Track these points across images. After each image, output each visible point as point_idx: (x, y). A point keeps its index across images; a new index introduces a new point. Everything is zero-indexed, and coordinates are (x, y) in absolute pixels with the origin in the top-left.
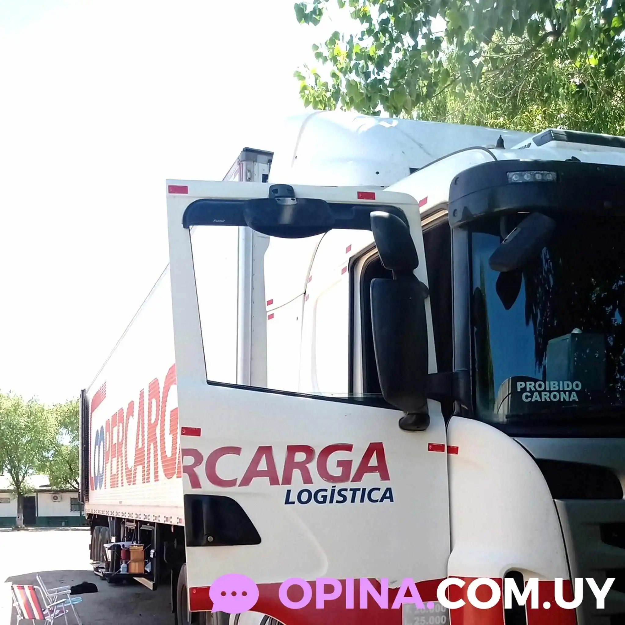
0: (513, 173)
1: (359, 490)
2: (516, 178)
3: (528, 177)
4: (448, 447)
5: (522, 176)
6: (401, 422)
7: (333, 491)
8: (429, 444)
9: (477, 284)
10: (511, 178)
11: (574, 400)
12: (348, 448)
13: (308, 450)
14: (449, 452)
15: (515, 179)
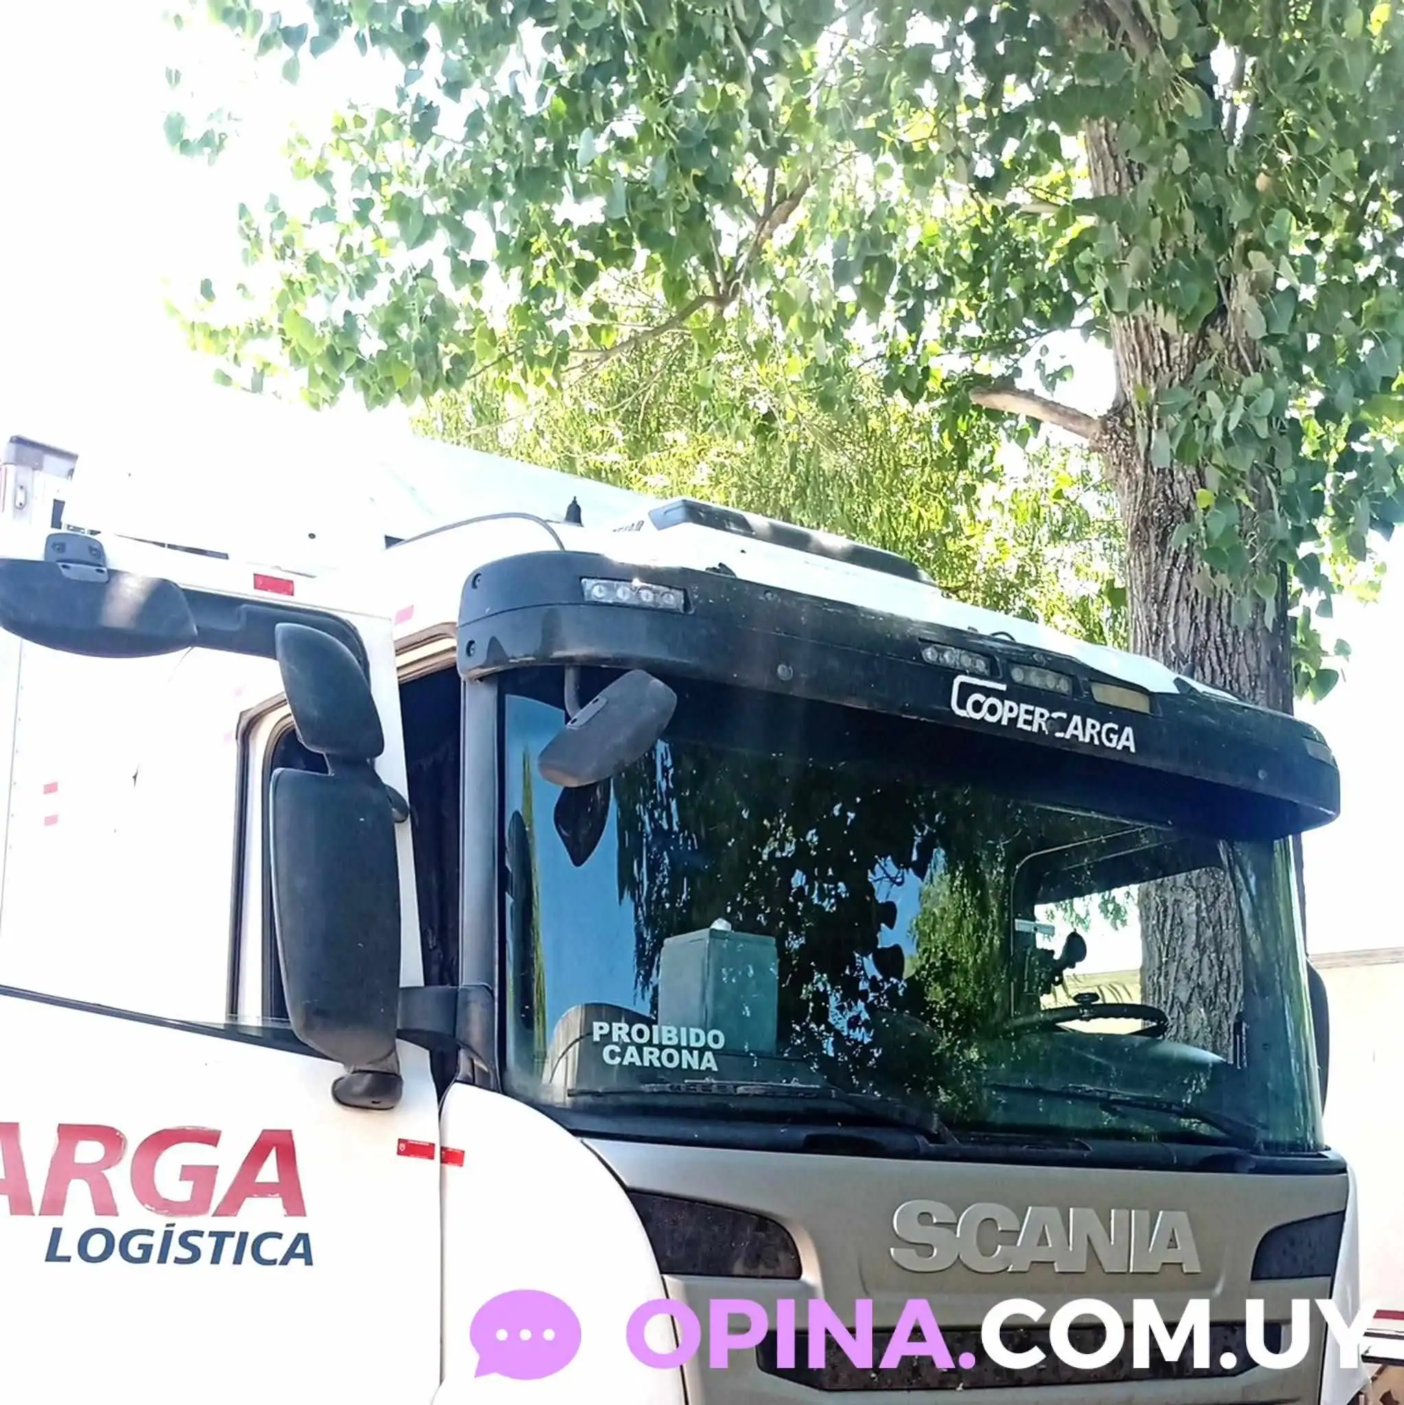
0: (594, 582)
1: (232, 1234)
2: (600, 591)
3: (624, 593)
4: (442, 1149)
5: (612, 590)
6: (337, 1087)
7: (168, 1236)
8: (400, 1141)
9: (515, 803)
10: (590, 591)
11: (709, 1069)
12: (211, 1138)
13: (110, 1137)
14: (444, 1161)
15: (599, 595)
